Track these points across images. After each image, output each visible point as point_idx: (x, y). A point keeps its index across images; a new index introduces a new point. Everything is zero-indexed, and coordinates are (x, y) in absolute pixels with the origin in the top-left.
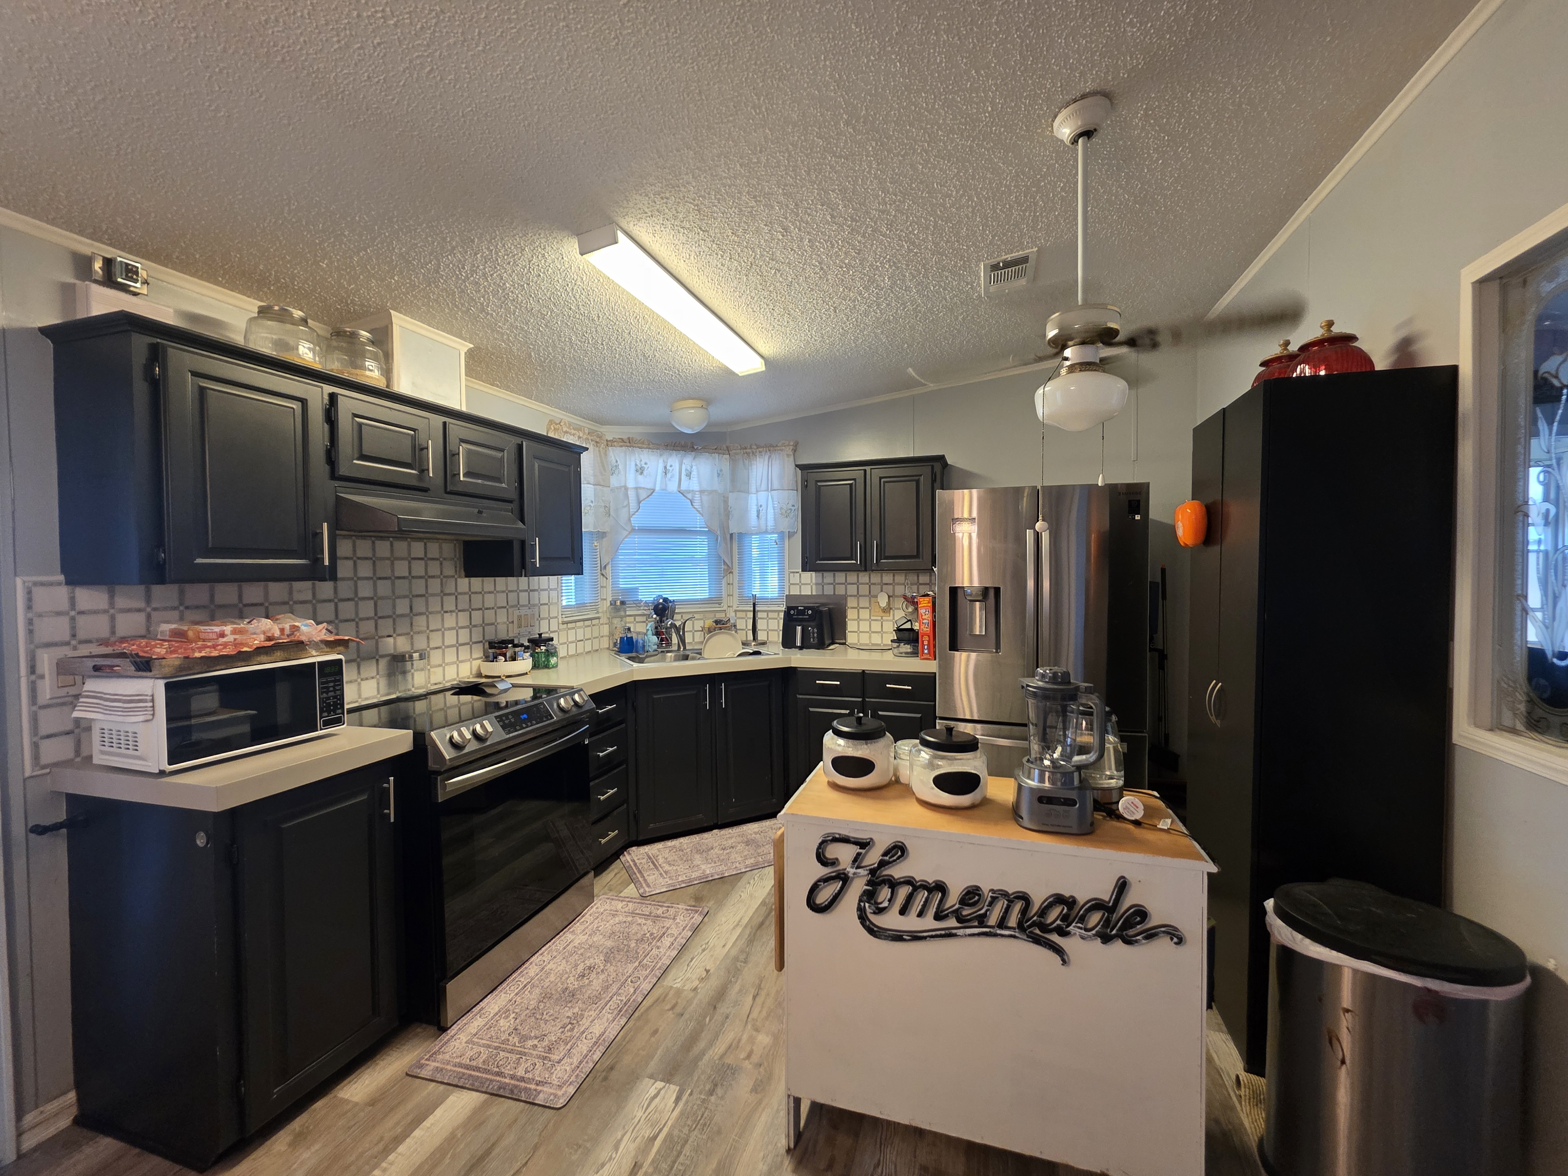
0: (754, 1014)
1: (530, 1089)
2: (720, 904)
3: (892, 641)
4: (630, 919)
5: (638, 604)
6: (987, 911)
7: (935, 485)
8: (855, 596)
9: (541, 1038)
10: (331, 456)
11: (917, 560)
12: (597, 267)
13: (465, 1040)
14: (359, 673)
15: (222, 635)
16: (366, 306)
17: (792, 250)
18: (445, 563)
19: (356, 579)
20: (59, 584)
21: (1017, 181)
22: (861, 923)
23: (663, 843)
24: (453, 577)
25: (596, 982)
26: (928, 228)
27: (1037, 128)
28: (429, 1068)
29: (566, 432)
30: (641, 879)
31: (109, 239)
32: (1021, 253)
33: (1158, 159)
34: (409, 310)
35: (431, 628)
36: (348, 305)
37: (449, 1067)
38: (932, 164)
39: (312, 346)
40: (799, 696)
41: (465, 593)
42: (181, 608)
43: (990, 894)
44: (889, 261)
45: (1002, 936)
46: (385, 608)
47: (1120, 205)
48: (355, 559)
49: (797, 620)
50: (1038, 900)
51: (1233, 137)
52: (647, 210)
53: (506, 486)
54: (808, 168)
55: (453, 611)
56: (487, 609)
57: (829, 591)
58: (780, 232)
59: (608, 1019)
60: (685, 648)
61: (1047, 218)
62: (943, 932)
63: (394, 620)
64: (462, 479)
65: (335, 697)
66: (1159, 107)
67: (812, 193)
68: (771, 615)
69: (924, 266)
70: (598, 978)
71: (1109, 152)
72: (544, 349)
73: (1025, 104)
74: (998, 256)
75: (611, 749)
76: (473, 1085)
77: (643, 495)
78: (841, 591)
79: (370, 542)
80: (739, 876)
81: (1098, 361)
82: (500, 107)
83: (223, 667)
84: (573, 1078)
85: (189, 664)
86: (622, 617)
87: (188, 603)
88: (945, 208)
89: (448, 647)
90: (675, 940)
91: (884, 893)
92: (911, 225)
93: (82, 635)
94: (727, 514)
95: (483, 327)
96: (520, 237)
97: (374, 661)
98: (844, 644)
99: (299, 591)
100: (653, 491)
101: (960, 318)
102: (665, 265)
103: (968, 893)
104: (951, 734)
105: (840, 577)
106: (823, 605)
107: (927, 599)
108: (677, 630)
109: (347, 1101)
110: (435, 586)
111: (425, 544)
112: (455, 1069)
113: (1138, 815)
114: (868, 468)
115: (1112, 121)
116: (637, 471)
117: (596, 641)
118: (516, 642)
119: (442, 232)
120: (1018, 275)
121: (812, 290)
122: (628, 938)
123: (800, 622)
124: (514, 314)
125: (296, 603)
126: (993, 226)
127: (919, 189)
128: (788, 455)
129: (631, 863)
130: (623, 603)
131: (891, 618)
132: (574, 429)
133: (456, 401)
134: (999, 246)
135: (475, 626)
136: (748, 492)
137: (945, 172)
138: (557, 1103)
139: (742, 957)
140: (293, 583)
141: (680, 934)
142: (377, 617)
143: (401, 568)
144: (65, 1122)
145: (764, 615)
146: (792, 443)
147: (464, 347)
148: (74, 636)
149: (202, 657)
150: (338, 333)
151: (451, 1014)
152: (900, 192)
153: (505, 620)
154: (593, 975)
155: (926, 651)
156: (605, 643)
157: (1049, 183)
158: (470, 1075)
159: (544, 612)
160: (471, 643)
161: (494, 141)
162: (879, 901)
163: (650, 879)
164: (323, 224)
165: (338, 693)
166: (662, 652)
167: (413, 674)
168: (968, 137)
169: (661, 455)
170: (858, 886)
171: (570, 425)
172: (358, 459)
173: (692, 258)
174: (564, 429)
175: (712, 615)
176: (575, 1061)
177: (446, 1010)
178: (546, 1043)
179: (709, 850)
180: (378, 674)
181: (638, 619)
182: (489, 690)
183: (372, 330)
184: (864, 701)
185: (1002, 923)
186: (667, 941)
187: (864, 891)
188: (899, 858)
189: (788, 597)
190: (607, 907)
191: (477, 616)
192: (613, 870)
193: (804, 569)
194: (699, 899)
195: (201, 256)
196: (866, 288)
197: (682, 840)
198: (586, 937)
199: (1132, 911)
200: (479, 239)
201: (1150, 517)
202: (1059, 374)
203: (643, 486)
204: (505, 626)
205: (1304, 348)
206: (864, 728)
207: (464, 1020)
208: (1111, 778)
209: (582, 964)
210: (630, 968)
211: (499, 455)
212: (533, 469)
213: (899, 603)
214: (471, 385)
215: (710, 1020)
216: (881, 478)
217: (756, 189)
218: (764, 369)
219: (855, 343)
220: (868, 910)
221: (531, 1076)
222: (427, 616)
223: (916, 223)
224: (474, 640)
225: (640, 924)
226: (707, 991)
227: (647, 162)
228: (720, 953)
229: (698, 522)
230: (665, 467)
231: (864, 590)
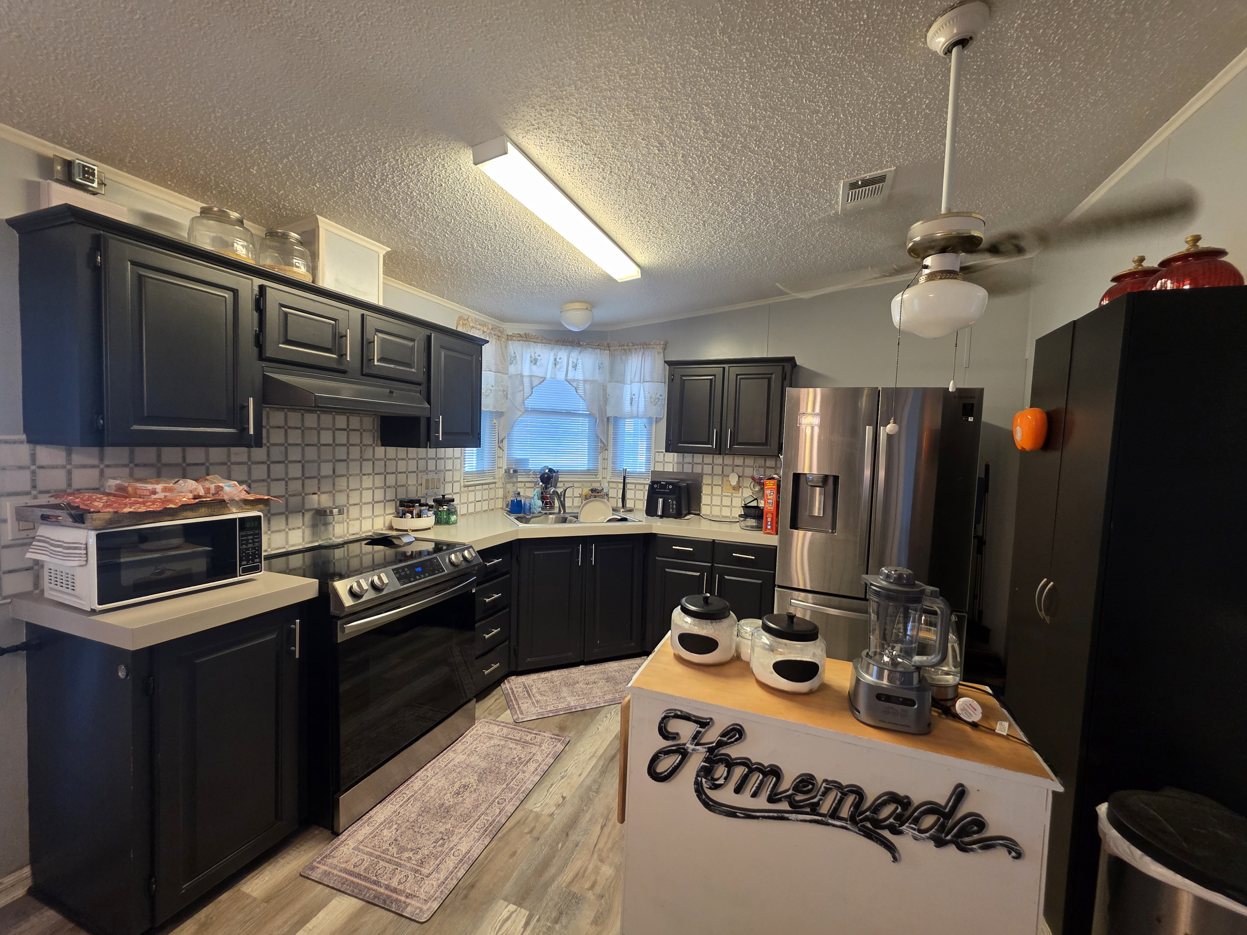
0: (601, 845)
1: (400, 901)
2: (580, 734)
3: (740, 516)
4: (503, 743)
5: (527, 472)
6: (820, 800)
7: (785, 382)
8: (710, 475)
9: (416, 851)
10: (259, 340)
11: (765, 447)
12: (492, 177)
13: (352, 846)
14: (287, 524)
15: (154, 492)
16: (296, 211)
17: (667, 164)
18: (364, 434)
19: (286, 445)
20: (22, 442)
21: (884, 98)
22: (698, 796)
23: (537, 674)
24: (372, 445)
25: (469, 800)
26: (793, 146)
27: (910, 39)
28: (319, 871)
29: (473, 327)
30: (516, 706)
31: (69, 143)
32: (879, 172)
33: (1026, 75)
34: (333, 216)
35: (351, 488)
36: (280, 210)
37: (335, 872)
38: (803, 77)
39: (245, 244)
40: (657, 558)
41: (381, 460)
42: (132, 465)
43: (824, 785)
44: (756, 177)
45: (834, 826)
46: (311, 470)
47: (981, 124)
48: (286, 429)
49: (659, 493)
50: (872, 794)
51: (1108, 50)
52: (534, 122)
53: (415, 371)
54: (684, 80)
55: (371, 474)
56: (400, 473)
57: (688, 469)
58: (657, 147)
59: (474, 838)
60: (564, 512)
61: (909, 136)
62: (775, 815)
63: (319, 480)
64: (376, 363)
65: (253, 548)
66: (1038, 15)
67: (687, 107)
68: (638, 487)
69: (788, 182)
70: (471, 797)
71: (979, 66)
72: (450, 254)
73: (901, 11)
74: (857, 174)
75: (496, 596)
76: (353, 891)
77: (536, 382)
78: (698, 469)
79: (300, 414)
80: (598, 710)
81: (958, 269)
82: (391, 11)
83: (150, 521)
84: (438, 893)
85: (118, 518)
86: (514, 483)
87: (137, 461)
88: (811, 124)
89: (366, 504)
90: (539, 766)
91: (721, 771)
92: (778, 141)
93: (41, 486)
94: (606, 400)
95: (398, 233)
96: (422, 148)
97: (301, 514)
98: (699, 515)
99: (236, 454)
100: (545, 379)
101: (817, 234)
102: (552, 177)
103: (802, 781)
104: (792, 622)
105: (698, 458)
106: (682, 480)
107: (772, 482)
108: (559, 497)
109: (248, 896)
110: (355, 452)
111: (348, 418)
112: (340, 874)
113: (976, 717)
114: (726, 366)
115: (986, 32)
116: (531, 362)
117: (492, 502)
118: (422, 502)
119: (352, 141)
120: (873, 192)
121: (684, 204)
122: (499, 761)
123: (662, 495)
124: (422, 221)
125: (233, 464)
126: (855, 143)
127: (788, 105)
128: (659, 353)
129: (510, 691)
130: (515, 471)
131: (740, 495)
132: (479, 324)
133: (375, 298)
134: (859, 165)
135: (389, 487)
136: (623, 382)
137: (814, 88)
138: (421, 917)
139: (594, 787)
140: (232, 448)
141: (544, 760)
142: (304, 478)
143: (326, 437)
144: (20, 892)
145: (633, 486)
146: (662, 343)
147: (383, 250)
148: (34, 487)
149: (130, 513)
150: (271, 234)
151: (343, 819)
152: (771, 107)
153: (415, 483)
154: (467, 794)
155: (769, 527)
156: (500, 504)
157: (915, 100)
158: (353, 882)
159: (449, 475)
160: (385, 501)
161: (389, 48)
162: (716, 777)
163: (524, 707)
164: (248, 131)
165: (257, 544)
166: (546, 514)
167: (334, 526)
168: (841, 48)
169: (552, 349)
170: (696, 761)
171: (476, 321)
172: (283, 343)
173: (576, 171)
174: (471, 325)
175: (589, 484)
176: (442, 876)
177: (339, 817)
178: (419, 857)
179: (575, 684)
180: (303, 525)
181: (528, 485)
182: (396, 542)
183: (303, 232)
184: (713, 565)
185: (834, 814)
186: (532, 766)
187: (702, 767)
188: (736, 740)
189: (653, 472)
190: (485, 729)
191: (391, 479)
192: (494, 695)
193: (667, 450)
194: (562, 728)
195: (149, 161)
196: (733, 203)
197: (554, 673)
198: (465, 756)
199: (969, 819)
200: (386, 148)
201: (983, 420)
202: (918, 281)
203: (536, 374)
204: (415, 488)
205: (1163, 264)
206: (710, 608)
207: (355, 827)
208: (947, 673)
209: (459, 782)
210: (499, 789)
211: (411, 344)
212: (440, 357)
213: (748, 482)
214: (387, 282)
215: (562, 847)
216: (737, 375)
217: (635, 102)
218: (640, 276)
219: (721, 255)
220: (705, 785)
221: (402, 888)
222: (348, 478)
223: (784, 140)
224: (387, 499)
225: (511, 748)
226: (562, 816)
227: (532, 72)
228: (576, 781)
229: (581, 406)
230: (555, 360)
231: (718, 470)
